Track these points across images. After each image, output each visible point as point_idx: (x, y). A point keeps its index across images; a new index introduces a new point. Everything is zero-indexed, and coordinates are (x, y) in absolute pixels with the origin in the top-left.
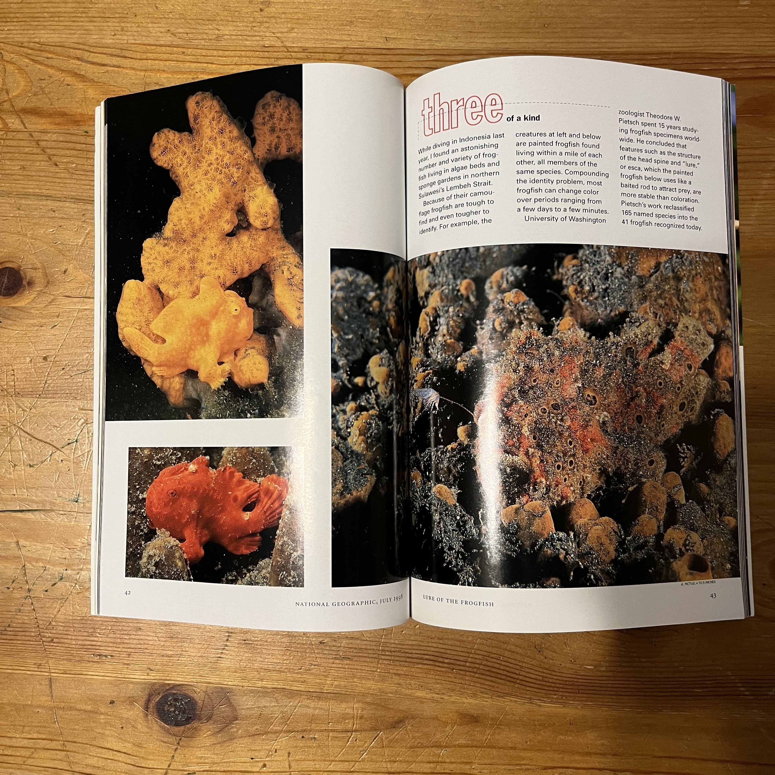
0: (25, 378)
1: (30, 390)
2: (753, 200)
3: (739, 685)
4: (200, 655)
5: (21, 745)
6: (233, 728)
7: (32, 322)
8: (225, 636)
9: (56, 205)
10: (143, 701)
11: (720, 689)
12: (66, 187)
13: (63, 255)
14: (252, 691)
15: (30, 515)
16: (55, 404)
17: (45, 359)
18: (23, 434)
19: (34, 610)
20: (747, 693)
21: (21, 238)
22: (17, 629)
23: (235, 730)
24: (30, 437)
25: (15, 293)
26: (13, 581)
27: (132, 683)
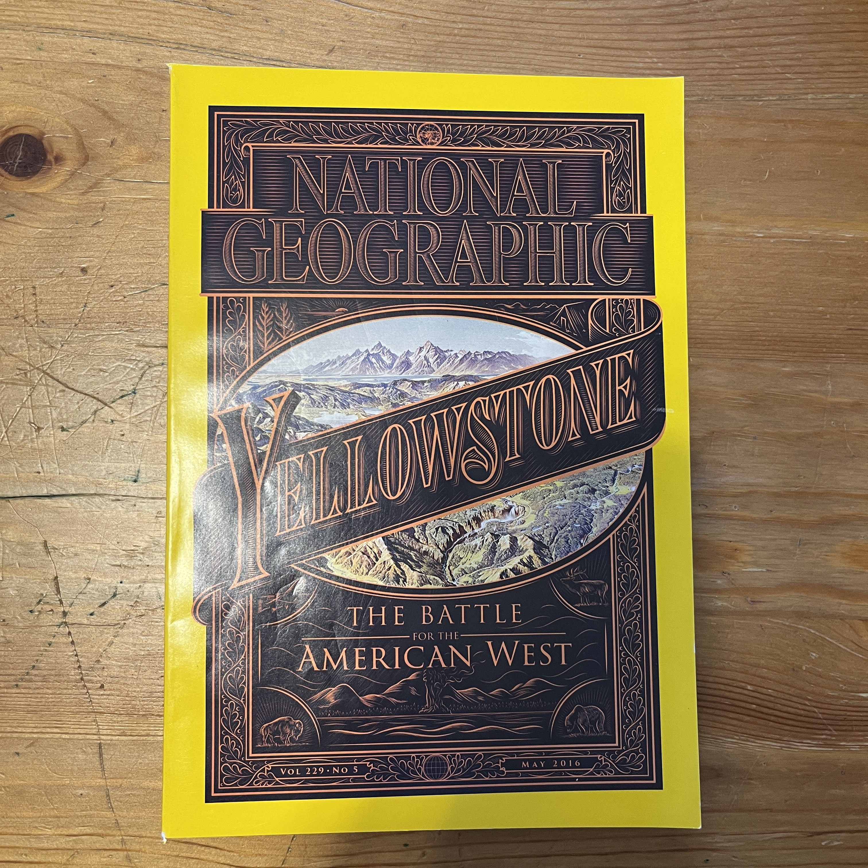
0: (52, 299)
1: (62, 317)
5: (55, 847)
7: (62, 215)
9: (98, 45)
12: (112, 20)
13: (110, 118)
15: (64, 502)
16: (101, 338)
17: (84, 270)
18: (51, 382)
19: (73, 642)
21: (43, 91)
22: (45, 673)
24: (62, 387)
25: (35, 173)
26: (40, 601)
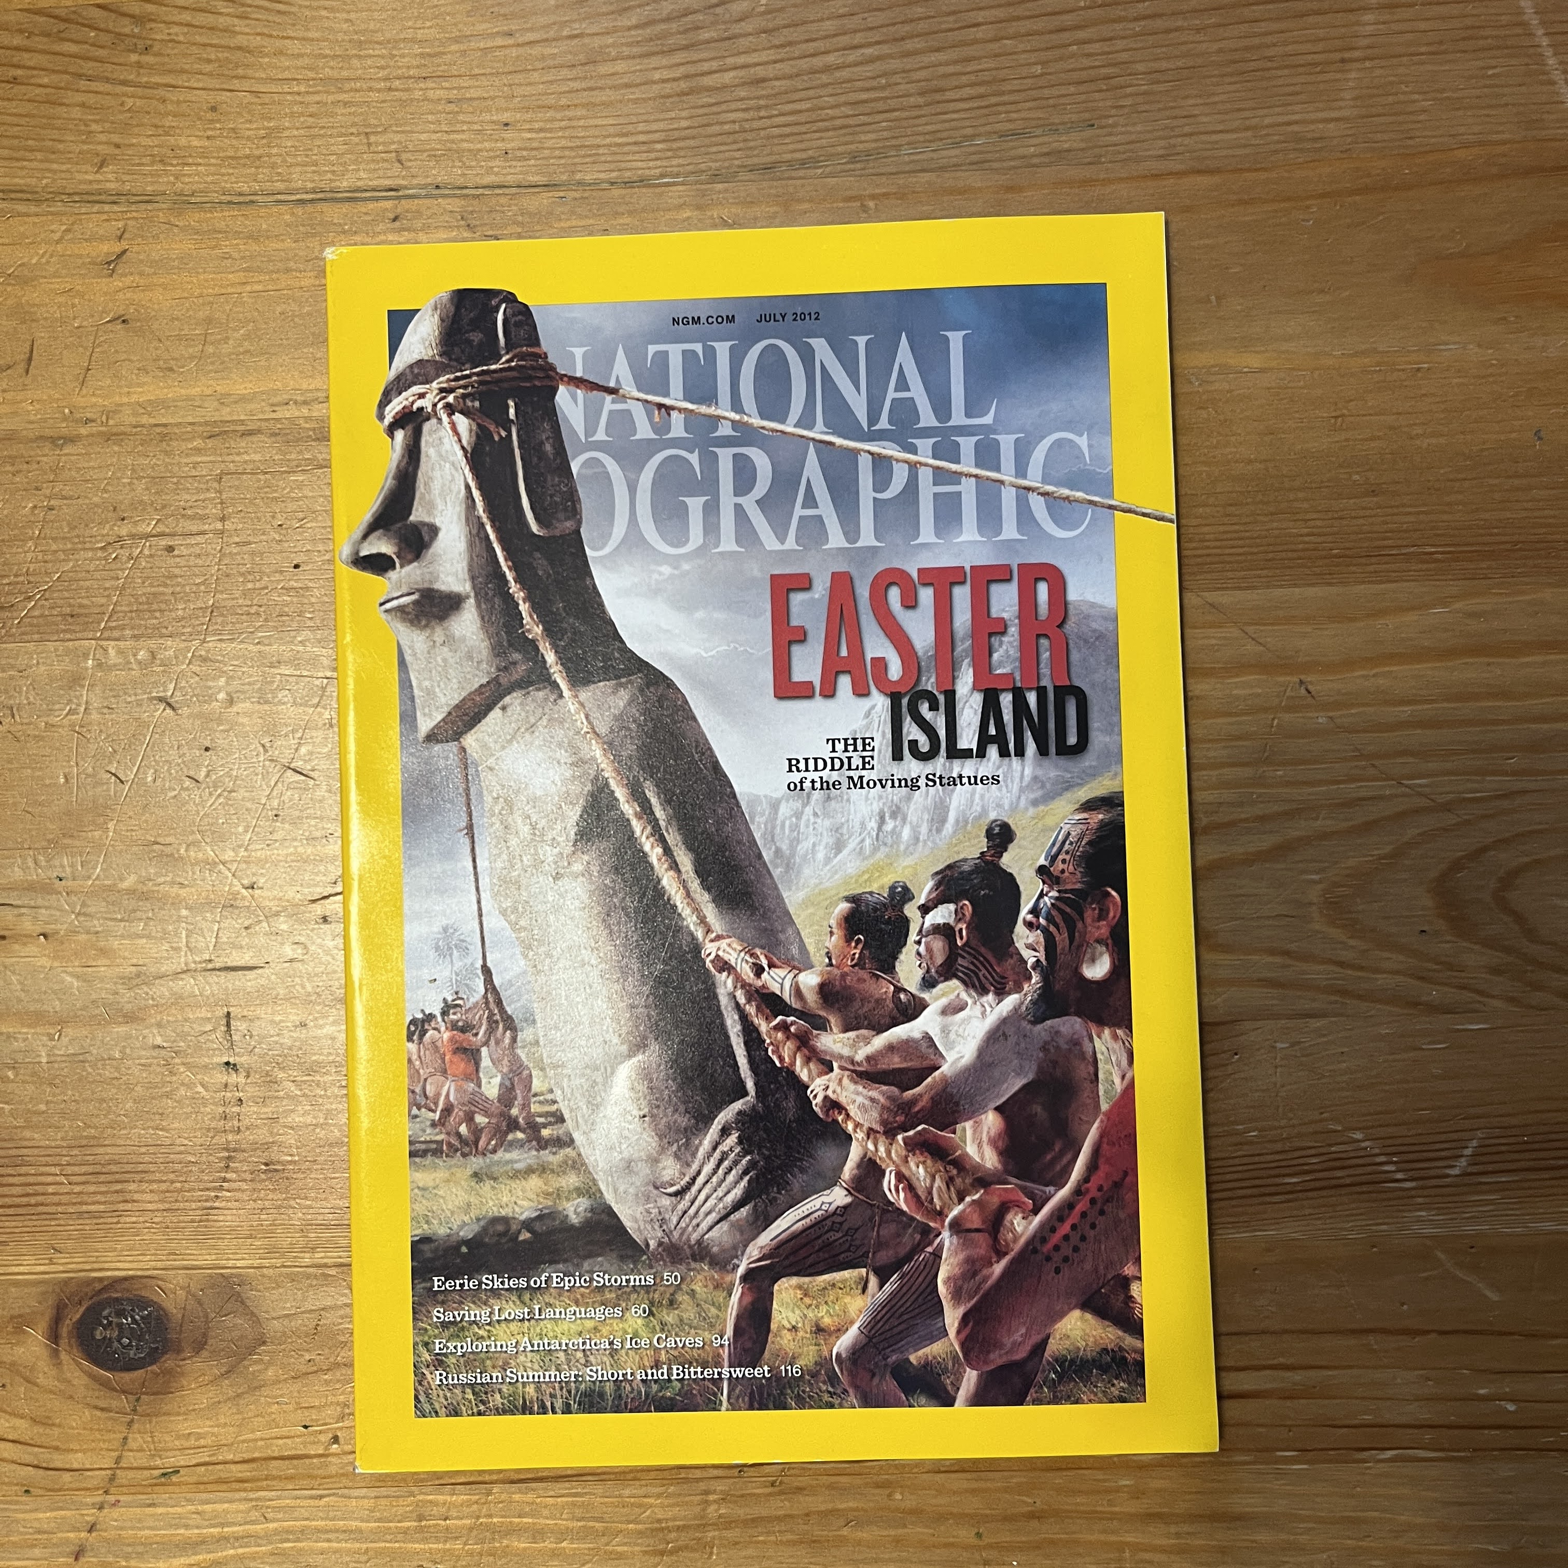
2: (1343, 61)
3: (1382, 1159)
4: (167, 1206)
6: (256, 1362)
8: (221, 1159)
10: (43, 1324)
11: (1339, 1173)
14: (293, 1278)
20: (1399, 1176)
23: (263, 1366)
27: (16, 1284)
